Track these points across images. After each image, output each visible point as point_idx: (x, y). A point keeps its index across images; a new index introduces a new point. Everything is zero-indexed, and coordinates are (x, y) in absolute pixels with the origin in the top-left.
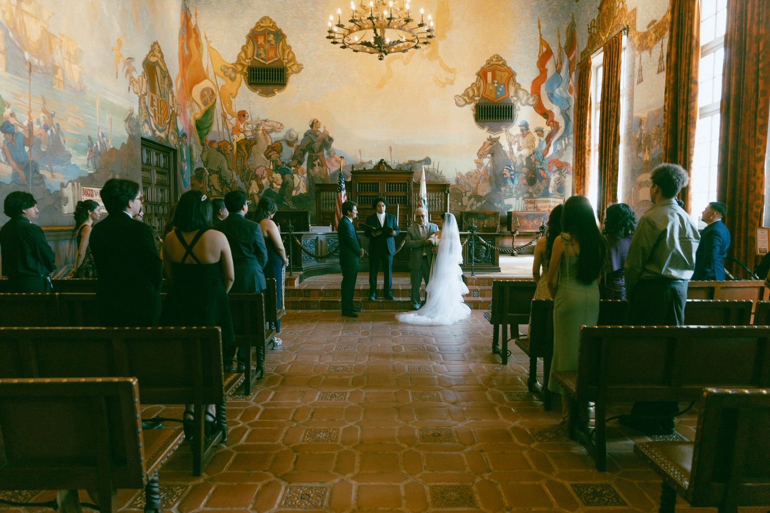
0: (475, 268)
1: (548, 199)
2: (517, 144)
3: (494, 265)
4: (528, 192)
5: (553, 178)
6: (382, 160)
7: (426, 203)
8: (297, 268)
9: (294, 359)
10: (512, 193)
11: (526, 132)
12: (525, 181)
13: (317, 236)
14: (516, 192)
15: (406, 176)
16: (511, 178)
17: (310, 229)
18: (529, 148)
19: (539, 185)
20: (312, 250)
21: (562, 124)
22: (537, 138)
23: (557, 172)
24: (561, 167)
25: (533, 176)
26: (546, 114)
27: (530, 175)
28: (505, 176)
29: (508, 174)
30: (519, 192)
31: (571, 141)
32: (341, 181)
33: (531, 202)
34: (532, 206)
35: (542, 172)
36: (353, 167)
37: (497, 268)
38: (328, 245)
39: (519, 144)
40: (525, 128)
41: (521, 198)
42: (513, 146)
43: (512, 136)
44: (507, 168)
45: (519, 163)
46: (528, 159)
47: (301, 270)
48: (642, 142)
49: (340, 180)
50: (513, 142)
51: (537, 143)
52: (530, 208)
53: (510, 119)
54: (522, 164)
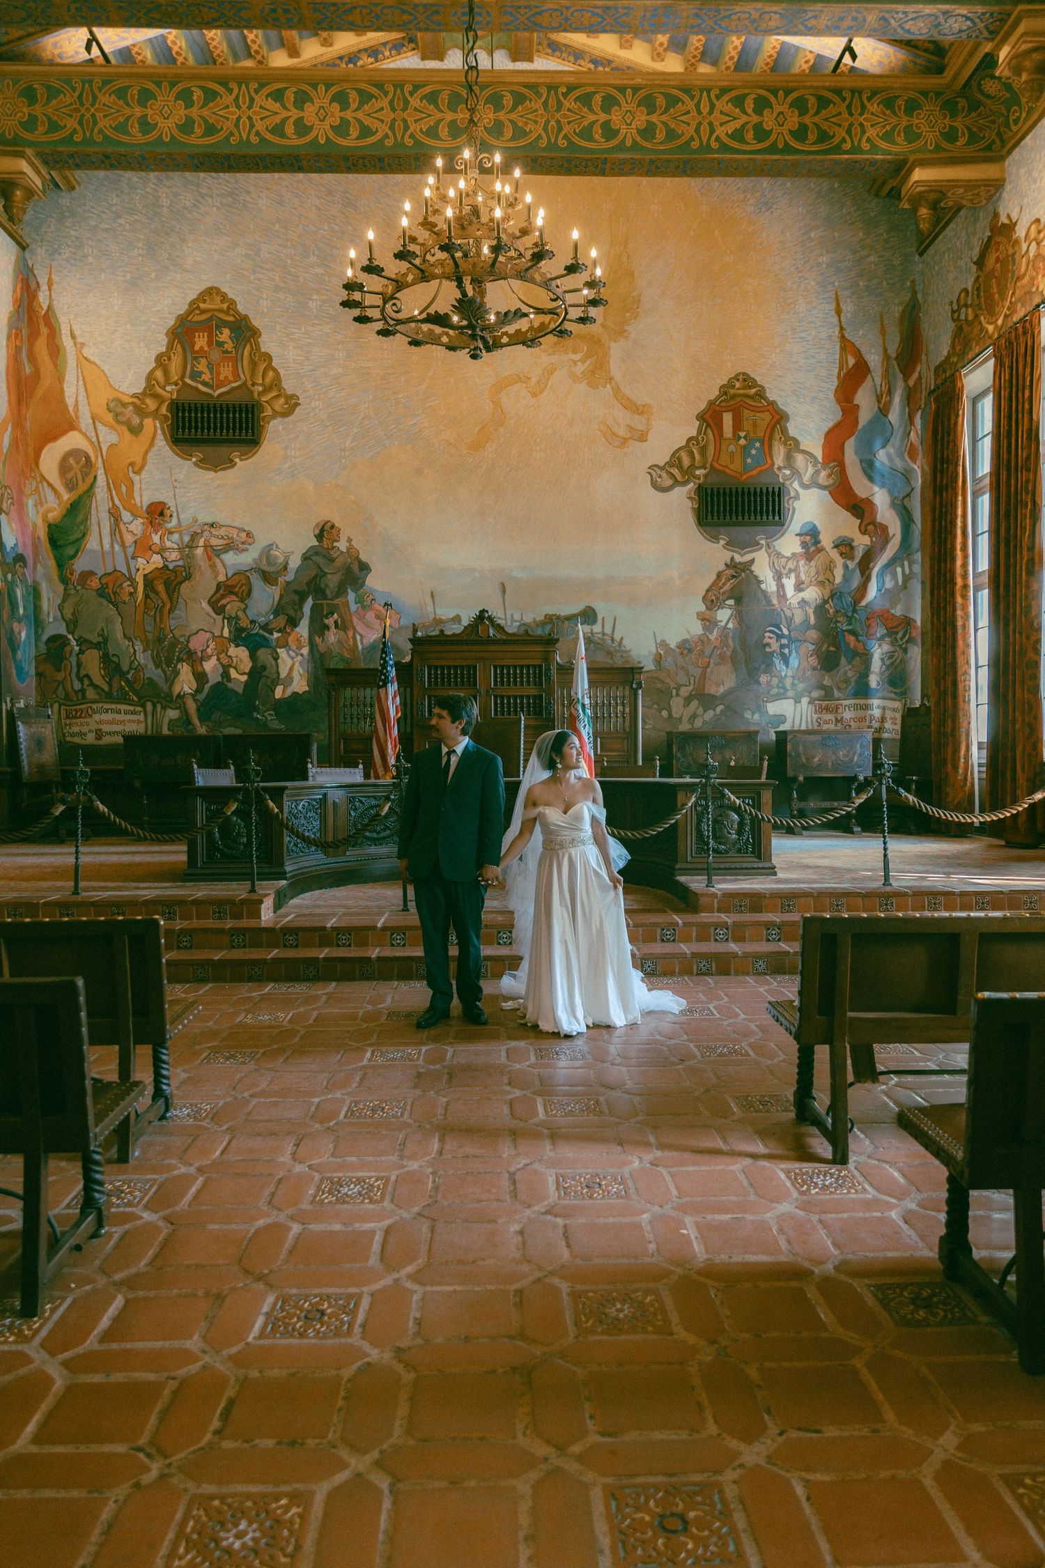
0: (716, 866)
1: (870, 701)
2: (793, 575)
3: (759, 857)
4: (821, 687)
5: (878, 652)
6: (482, 612)
7: (588, 711)
8: (273, 870)
9: (218, 1153)
10: (784, 688)
11: (813, 548)
12: (813, 661)
13: (324, 791)
14: (793, 685)
15: (540, 648)
16: (783, 654)
17: (310, 774)
18: (821, 584)
19: (847, 669)
20: (311, 828)
22: (839, 561)
25: (831, 649)
26: (859, 508)
27: (826, 645)
28: (768, 650)
29: (775, 646)
30: (801, 687)
31: (917, 568)
32: (386, 662)
33: (827, 709)
34: (831, 717)
35: (853, 638)
36: (415, 630)
37: (767, 865)
38: (353, 813)
39: (798, 577)
40: (811, 536)
41: (805, 700)
42: (785, 581)
43: (783, 556)
44: (771, 632)
45: (798, 618)
46: (820, 609)
47: (282, 875)
49: (384, 659)
50: (785, 572)
51: (839, 574)
52: (826, 722)
53: (777, 518)
54: (807, 620)
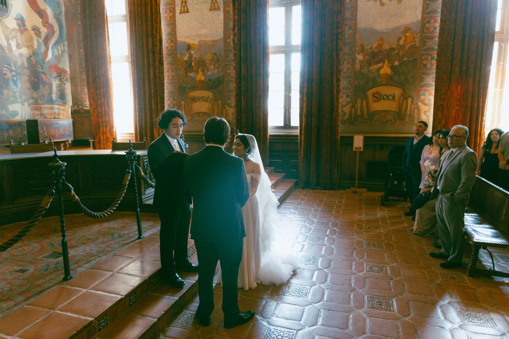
1: (54, 106)
2: (15, 40)
4: (33, 98)
5: (55, 83)
10: (15, 97)
11: (22, 28)
12: (28, 85)
14: (20, 97)
16: (13, 80)
18: (28, 47)
19: (43, 90)
21: (56, 28)
22: (35, 37)
23: (58, 78)
24: (60, 73)
25: (36, 80)
26: (41, 13)
27: (33, 78)
28: (6, 77)
29: (9, 75)
30: (24, 97)
31: (66, 48)
33: (37, 109)
34: (38, 112)
35: (44, 76)
39: (17, 41)
40: (21, 21)
41: (26, 104)
42: (11, 42)
43: (9, 29)
44: (7, 67)
45: (19, 63)
46: (29, 59)
48: (193, 64)
50: (11, 37)
51: (35, 43)
52: (37, 115)
53: (5, 7)
54: (23, 64)
